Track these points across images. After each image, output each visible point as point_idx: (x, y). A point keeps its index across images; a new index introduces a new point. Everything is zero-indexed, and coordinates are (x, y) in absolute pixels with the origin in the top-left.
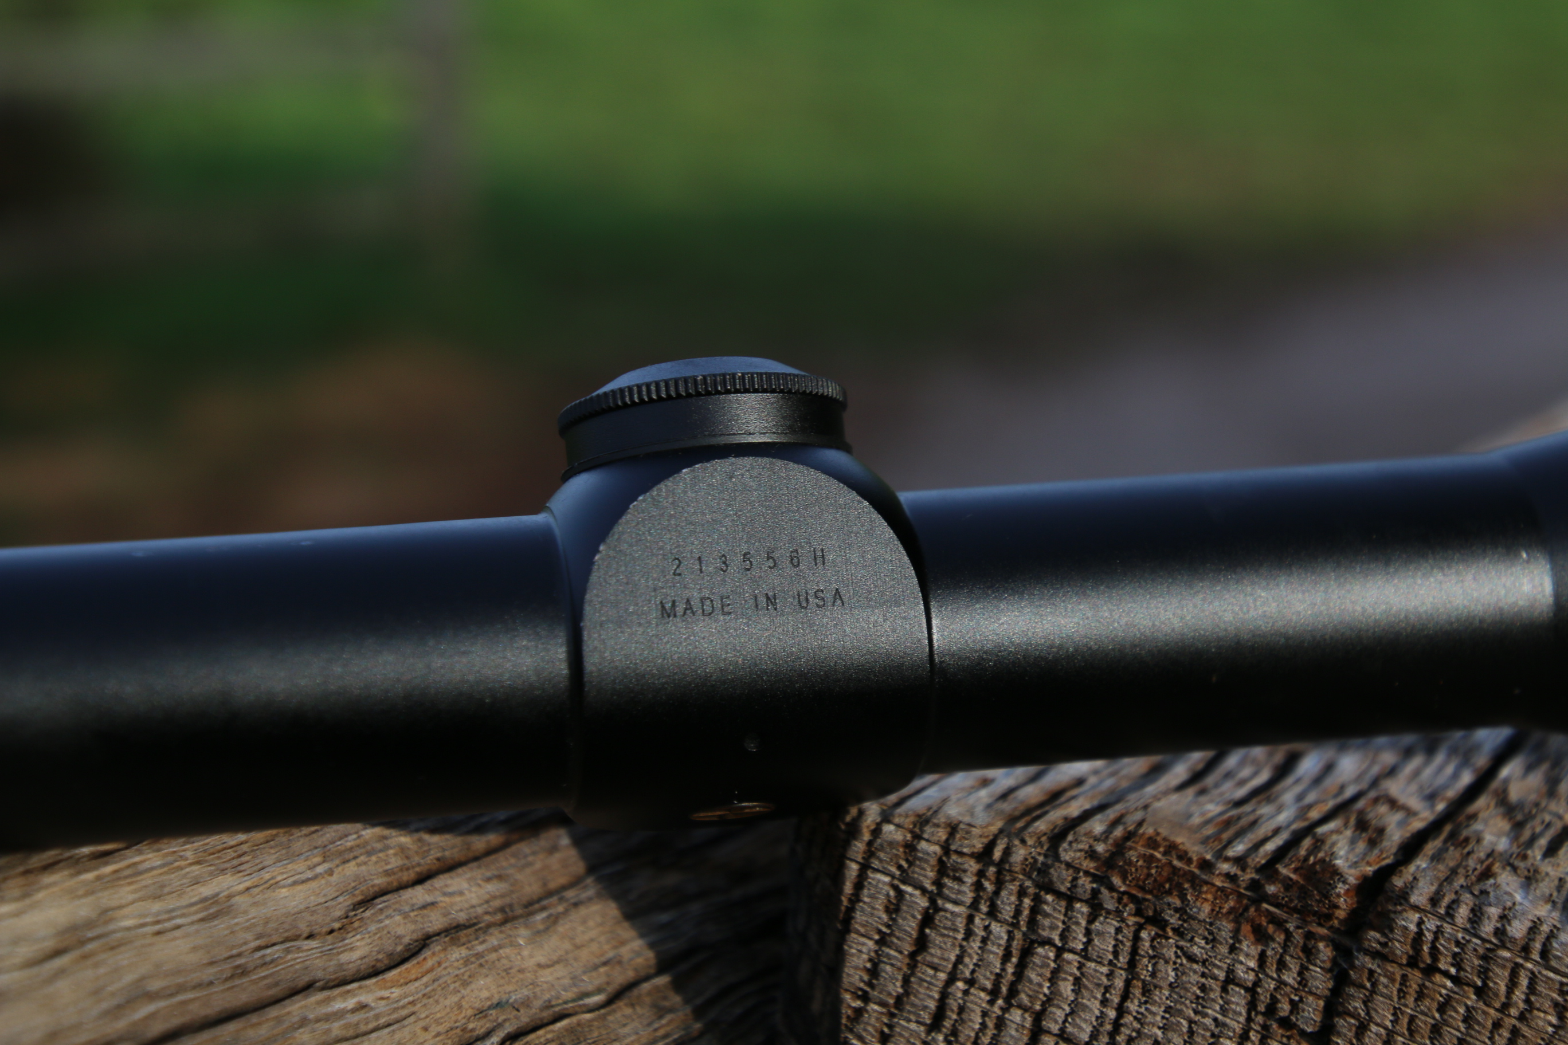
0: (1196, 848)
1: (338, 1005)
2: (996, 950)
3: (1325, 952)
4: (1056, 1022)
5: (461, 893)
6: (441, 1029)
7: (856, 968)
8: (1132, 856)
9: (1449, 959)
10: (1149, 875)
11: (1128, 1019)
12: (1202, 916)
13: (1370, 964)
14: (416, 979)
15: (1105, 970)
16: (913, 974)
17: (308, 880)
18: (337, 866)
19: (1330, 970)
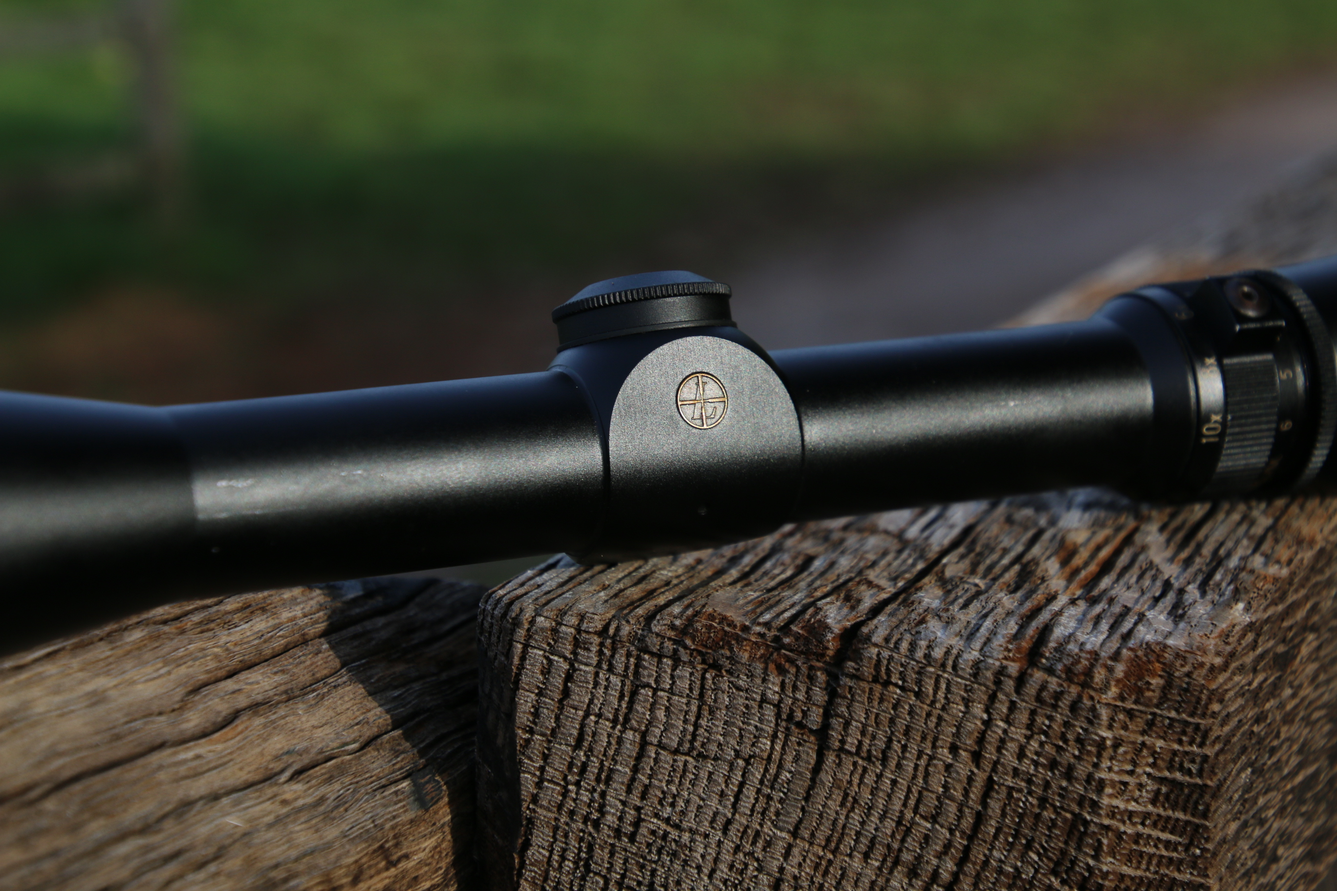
0: (739, 619)
1: (182, 756)
2: (614, 693)
3: (821, 677)
4: (656, 737)
5: (258, 683)
6: (250, 769)
7: (524, 712)
8: (698, 626)
9: (898, 676)
10: (710, 637)
11: (701, 731)
12: (743, 661)
13: (850, 683)
14: (232, 738)
15: (684, 700)
16: (561, 713)
17: (155, 678)
18: (173, 669)
19: (826, 689)
